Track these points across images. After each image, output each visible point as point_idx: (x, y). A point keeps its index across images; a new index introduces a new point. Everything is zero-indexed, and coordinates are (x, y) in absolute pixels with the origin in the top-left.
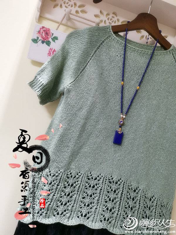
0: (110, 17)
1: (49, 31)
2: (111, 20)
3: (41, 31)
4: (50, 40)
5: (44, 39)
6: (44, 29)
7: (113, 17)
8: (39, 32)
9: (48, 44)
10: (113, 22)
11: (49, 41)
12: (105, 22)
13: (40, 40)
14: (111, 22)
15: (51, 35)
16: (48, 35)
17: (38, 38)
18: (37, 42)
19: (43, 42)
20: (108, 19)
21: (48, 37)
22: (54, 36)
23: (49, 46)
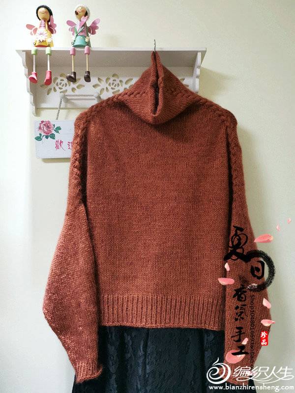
1: (49, 123)
2: (113, 84)
3: (42, 126)
4: (53, 132)
5: (46, 133)
6: (44, 123)
7: (114, 80)
8: (40, 128)
9: (53, 137)
11: (53, 134)
12: (107, 88)
13: (43, 136)
14: (113, 87)
15: (53, 127)
16: (50, 128)
17: (40, 134)
18: (41, 140)
19: (47, 137)
20: (110, 84)
21: (50, 130)
22: (56, 127)
23: (54, 139)
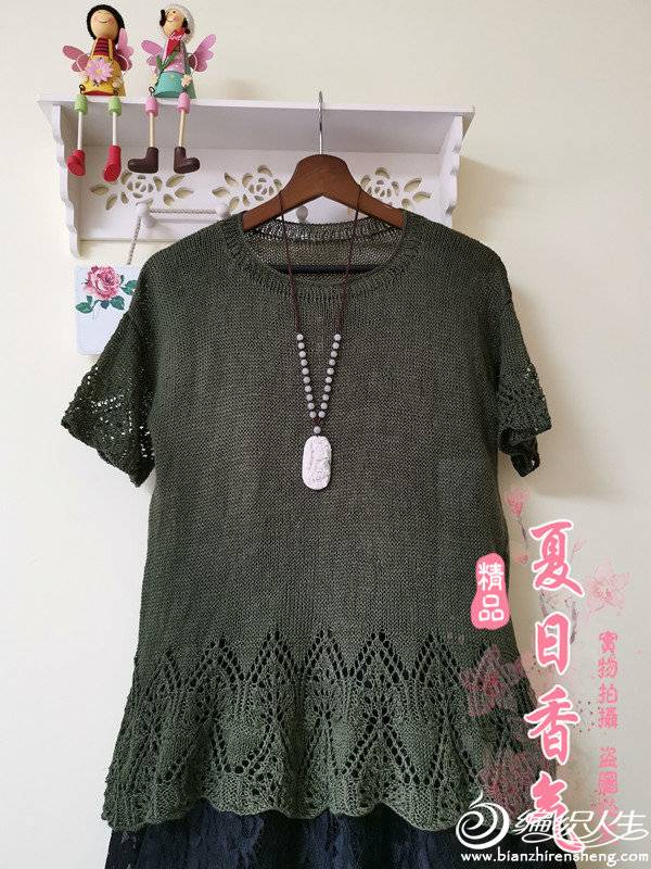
0: (254, 182)
1: (110, 272)
2: (259, 188)
3: (93, 280)
5: (104, 296)
6: (98, 272)
7: (261, 180)
8: (89, 283)
10: (265, 192)
12: (245, 198)
13: (96, 302)
15: (120, 281)
16: (112, 284)
18: (90, 310)
19: (104, 305)
20: (251, 189)
21: (112, 289)
22: (126, 282)
